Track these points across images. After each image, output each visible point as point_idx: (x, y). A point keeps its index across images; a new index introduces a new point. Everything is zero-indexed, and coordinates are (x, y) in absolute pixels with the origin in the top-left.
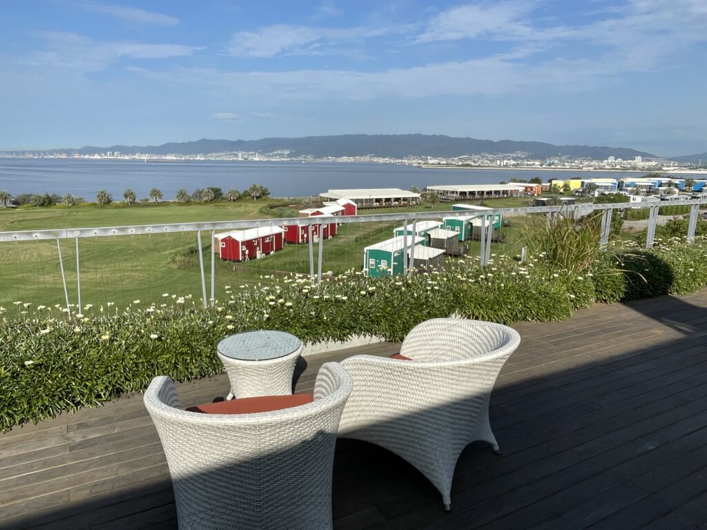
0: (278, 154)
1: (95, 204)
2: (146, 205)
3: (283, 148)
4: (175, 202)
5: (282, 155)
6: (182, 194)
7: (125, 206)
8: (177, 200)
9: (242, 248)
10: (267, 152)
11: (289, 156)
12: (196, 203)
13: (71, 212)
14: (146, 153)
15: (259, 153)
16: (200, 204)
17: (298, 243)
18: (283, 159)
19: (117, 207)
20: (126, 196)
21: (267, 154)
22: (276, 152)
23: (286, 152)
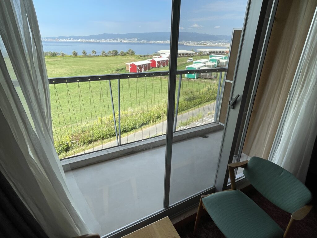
0: (133, 40)
1: (72, 56)
2: (90, 57)
3: (135, 37)
4: (101, 56)
5: (134, 40)
6: (104, 52)
7: (83, 57)
8: (102, 55)
9: (137, 68)
10: (129, 39)
11: (137, 40)
12: (109, 56)
13: (64, 59)
14: (83, 39)
15: (126, 39)
16: (110, 56)
17: (156, 68)
18: (135, 42)
19: (80, 57)
20: (83, 53)
21: (129, 40)
22: (132, 39)
23: (136, 39)
